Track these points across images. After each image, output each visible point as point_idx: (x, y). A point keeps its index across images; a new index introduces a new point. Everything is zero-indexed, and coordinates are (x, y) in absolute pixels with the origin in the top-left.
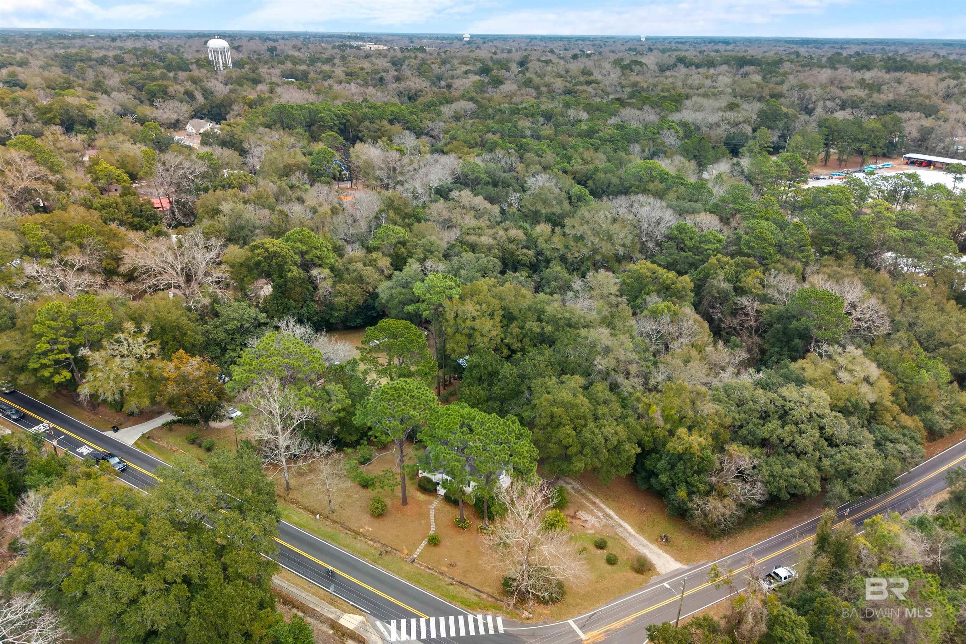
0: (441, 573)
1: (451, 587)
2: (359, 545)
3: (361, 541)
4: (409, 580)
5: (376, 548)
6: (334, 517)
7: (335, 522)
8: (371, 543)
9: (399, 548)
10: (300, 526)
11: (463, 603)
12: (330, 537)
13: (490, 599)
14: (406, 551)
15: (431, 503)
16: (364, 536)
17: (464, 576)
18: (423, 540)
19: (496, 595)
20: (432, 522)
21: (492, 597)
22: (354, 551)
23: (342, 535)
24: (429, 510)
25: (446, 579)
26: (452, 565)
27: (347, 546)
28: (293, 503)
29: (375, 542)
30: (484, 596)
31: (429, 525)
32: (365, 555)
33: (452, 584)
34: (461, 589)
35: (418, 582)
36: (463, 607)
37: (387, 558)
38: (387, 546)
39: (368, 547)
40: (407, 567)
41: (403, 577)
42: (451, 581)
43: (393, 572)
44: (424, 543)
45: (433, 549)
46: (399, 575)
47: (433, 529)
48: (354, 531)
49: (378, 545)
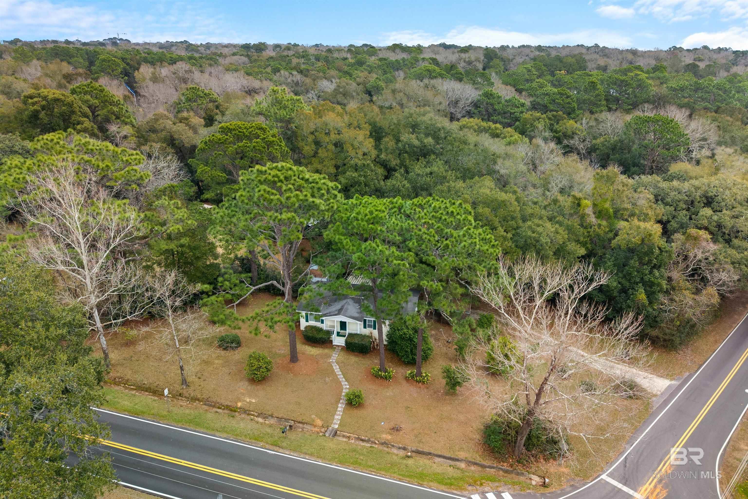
0: (384, 444)
1: (410, 462)
2: (242, 425)
3: (243, 419)
4: (342, 463)
5: (271, 426)
6: (191, 392)
7: (195, 399)
8: (260, 420)
9: (307, 420)
10: (136, 414)
11: (441, 482)
12: (191, 422)
13: (473, 468)
14: (319, 422)
15: (330, 356)
16: (246, 411)
17: (420, 442)
18: (338, 402)
19: (478, 459)
20: (341, 377)
21: (475, 464)
22: (237, 436)
23: (210, 415)
24: (330, 365)
25: (395, 451)
26: (396, 429)
27: (223, 430)
28: (117, 384)
29: (265, 418)
30: (463, 465)
31: (339, 383)
32: (257, 438)
33: (408, 457)
34: (427, 462)
35: (356, 463)
36: (443, 487)
37: (292, 436)
38: (287, 420)
39: (257, 426)
40: (331, 444)
41: (331, 460)
42: (402, 453)
43: (311, 455)
44: (341, 407)
45: (356, 412)
46: (323, 458)
47: (346, 388)
48: (228, 407)
49: (272, 421)
